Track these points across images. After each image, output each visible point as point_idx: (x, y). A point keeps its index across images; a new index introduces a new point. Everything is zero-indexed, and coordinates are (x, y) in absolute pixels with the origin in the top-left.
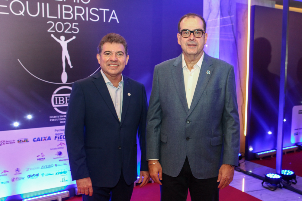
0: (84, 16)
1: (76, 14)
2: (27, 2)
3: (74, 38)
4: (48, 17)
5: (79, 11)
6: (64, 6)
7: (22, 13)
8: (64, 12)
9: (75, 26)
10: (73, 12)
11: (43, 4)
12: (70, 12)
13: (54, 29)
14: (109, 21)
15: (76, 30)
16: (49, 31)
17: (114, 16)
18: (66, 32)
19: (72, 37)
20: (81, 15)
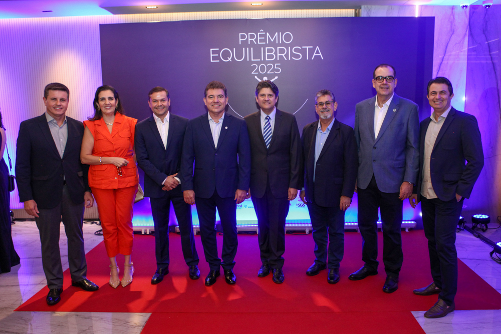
0: (287, 56)
1: (278, 55)
2: (234, 49)
3: (276, 78)
4: (252, 60)
5: (282, 51)
6: (266, 48)
7: (230, 59)
8: (267, 54)
9: (277, 66)
10: (276, 53)
11: (248, 49)
12: (272, 53)
13: (257, 71)
14: (313, 59)
15: (278, 70)
16: (253, 73)
17: (318, 52)
18: (268, 73)
19: (274, 78)
20: (283, 55)
